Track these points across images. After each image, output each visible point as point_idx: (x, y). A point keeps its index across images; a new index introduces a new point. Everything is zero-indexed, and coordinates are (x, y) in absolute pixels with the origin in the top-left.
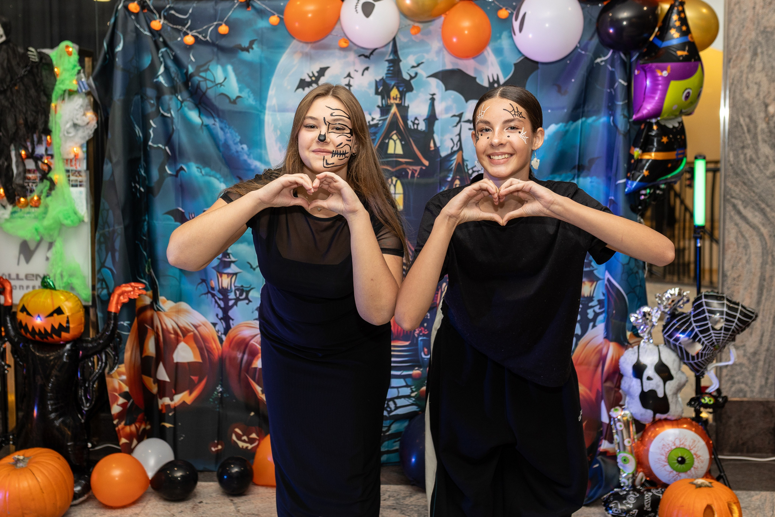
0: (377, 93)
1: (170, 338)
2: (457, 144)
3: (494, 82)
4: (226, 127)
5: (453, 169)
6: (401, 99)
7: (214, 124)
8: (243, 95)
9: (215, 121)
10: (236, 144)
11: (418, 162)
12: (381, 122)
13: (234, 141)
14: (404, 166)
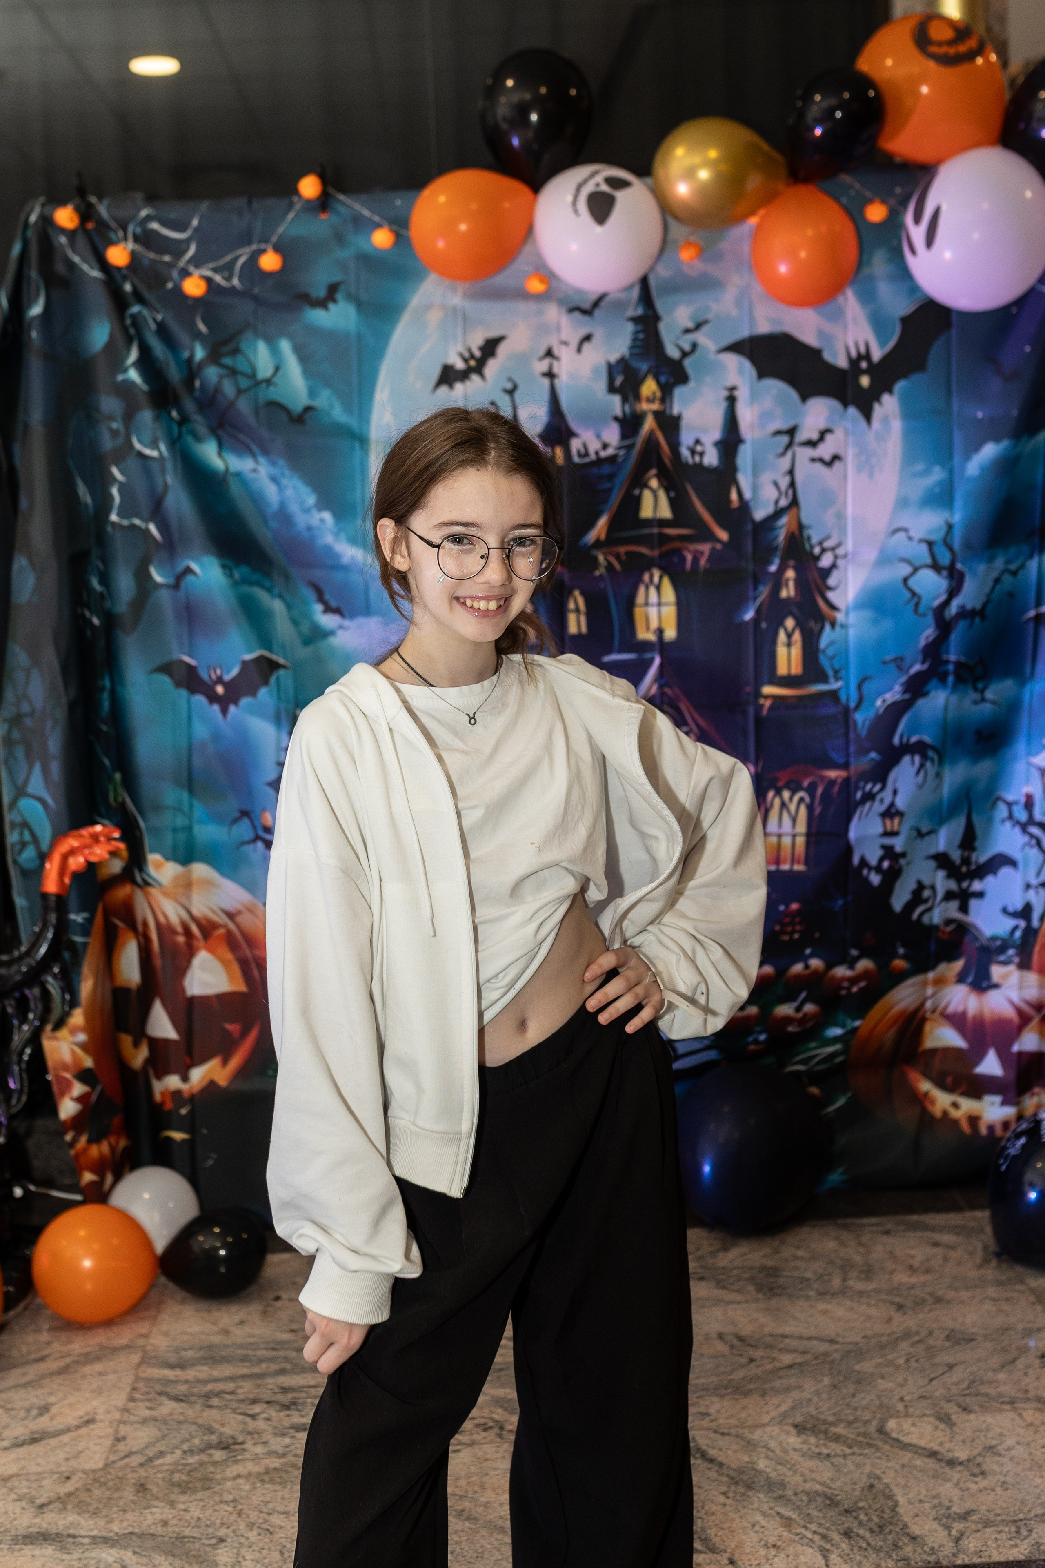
0: (612, 389)
1: (175, 944)
2: (786, 493)
3: (860, 357)
4: (283, 475)
5: (782, 546)
6: (663, 400)
7: (255, 471)
8: (317, 403)
9: (257, 462)
10: (307, 511)
11: (707, 535)
12: (622, 452)
13: (302, 504)
14: (677, 544)
